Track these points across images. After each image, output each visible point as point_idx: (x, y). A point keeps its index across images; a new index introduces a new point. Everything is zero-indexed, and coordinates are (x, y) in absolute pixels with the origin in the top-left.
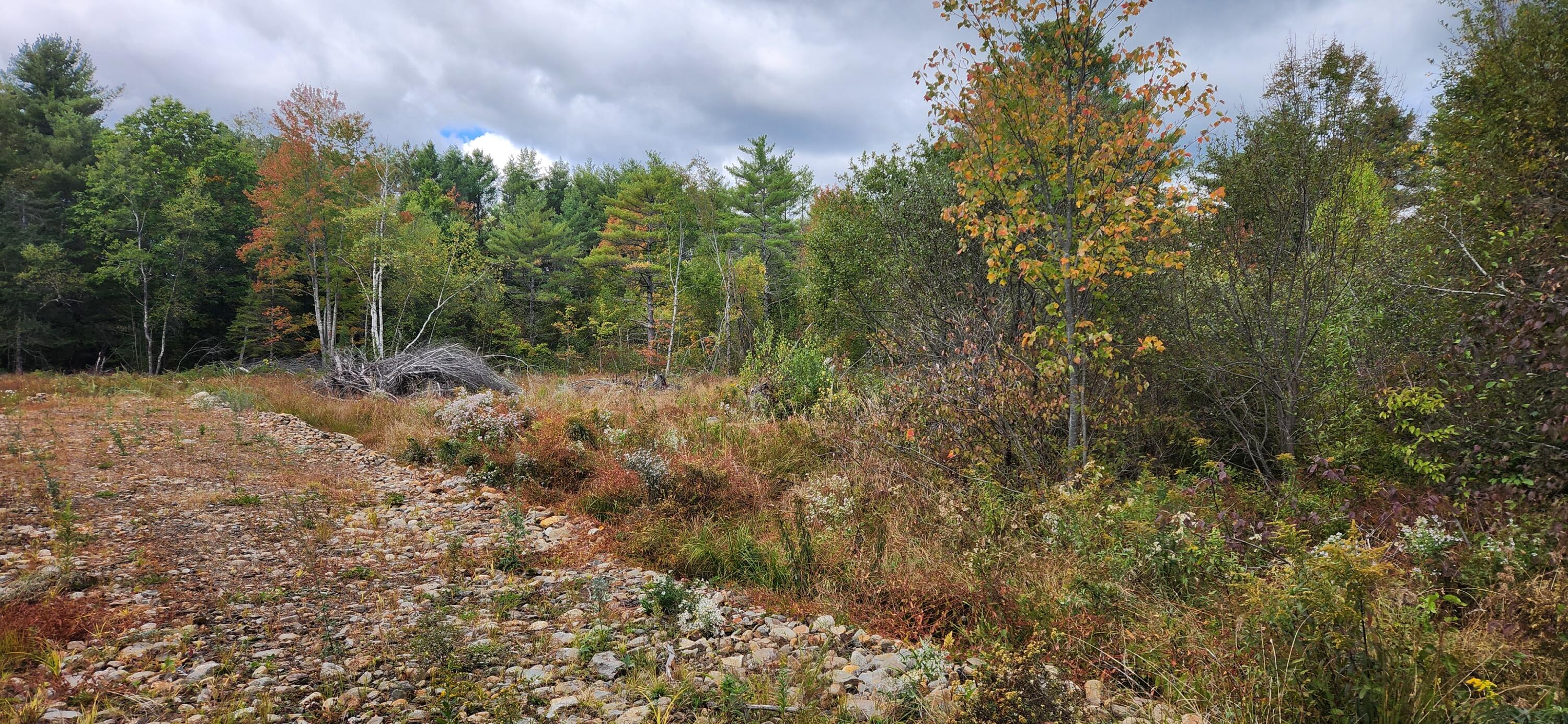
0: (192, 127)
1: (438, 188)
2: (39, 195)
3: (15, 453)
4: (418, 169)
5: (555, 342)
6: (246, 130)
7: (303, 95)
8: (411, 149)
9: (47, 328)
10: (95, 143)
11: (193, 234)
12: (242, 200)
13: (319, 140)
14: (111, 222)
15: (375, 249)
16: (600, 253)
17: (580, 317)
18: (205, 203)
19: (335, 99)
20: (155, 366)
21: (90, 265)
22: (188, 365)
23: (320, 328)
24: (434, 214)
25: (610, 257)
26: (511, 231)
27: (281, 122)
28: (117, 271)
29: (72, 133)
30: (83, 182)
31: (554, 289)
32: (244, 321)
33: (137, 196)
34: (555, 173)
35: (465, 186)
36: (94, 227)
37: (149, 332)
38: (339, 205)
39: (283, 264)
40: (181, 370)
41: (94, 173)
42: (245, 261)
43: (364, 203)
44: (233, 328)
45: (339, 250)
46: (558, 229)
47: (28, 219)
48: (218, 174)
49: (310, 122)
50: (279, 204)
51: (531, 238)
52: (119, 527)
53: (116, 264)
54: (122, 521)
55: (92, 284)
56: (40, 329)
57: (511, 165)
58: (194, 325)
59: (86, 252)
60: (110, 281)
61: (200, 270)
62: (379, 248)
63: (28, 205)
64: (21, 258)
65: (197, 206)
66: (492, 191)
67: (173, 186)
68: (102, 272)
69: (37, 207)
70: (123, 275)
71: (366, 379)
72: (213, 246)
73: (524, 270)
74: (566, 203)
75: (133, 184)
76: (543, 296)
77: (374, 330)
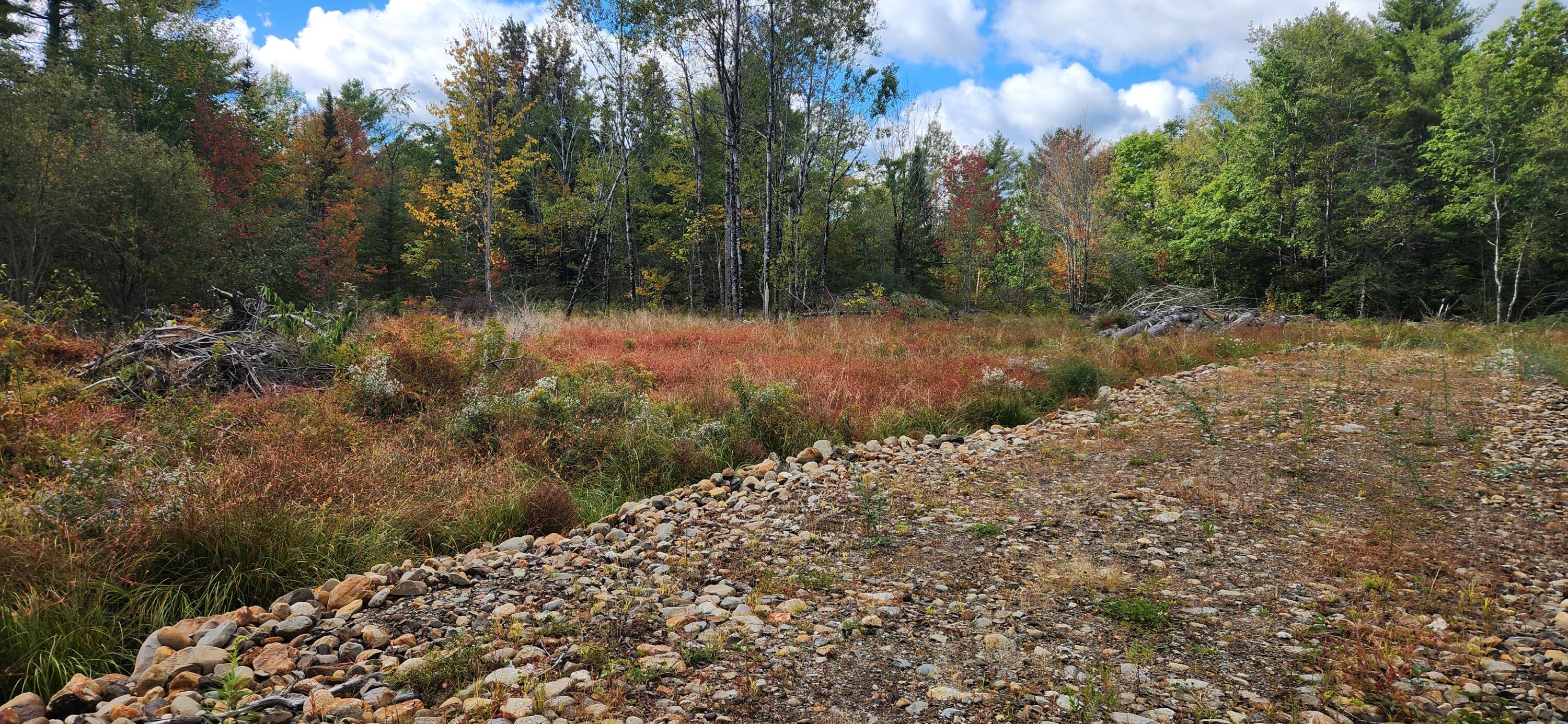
9: (1390, 274)
10: (1457, 68)
11: (1558, 156)
14: (1463, 154)
20: (1504, 315)
22: (1530, 314)
28: (1466, 209)
29: (1434, 64)
30: (1439, 114)
33: (1495, 120)
36: (1446, 162)
37: (1499, 275)
40: (1524, 320)
41: (1450, 102)
47: (1379, 162)
53: (1465, 200)
55: (1438, 226)
56: (1385, 275)
59: (1434, 190)
60: (1459, 224)
63: (1379, 147)
64: (1368, 202)
67: (1538, 103)
68: (1448, 213)
69: (1390, 148)
70: (1472, 213)
75: (1490, 108)
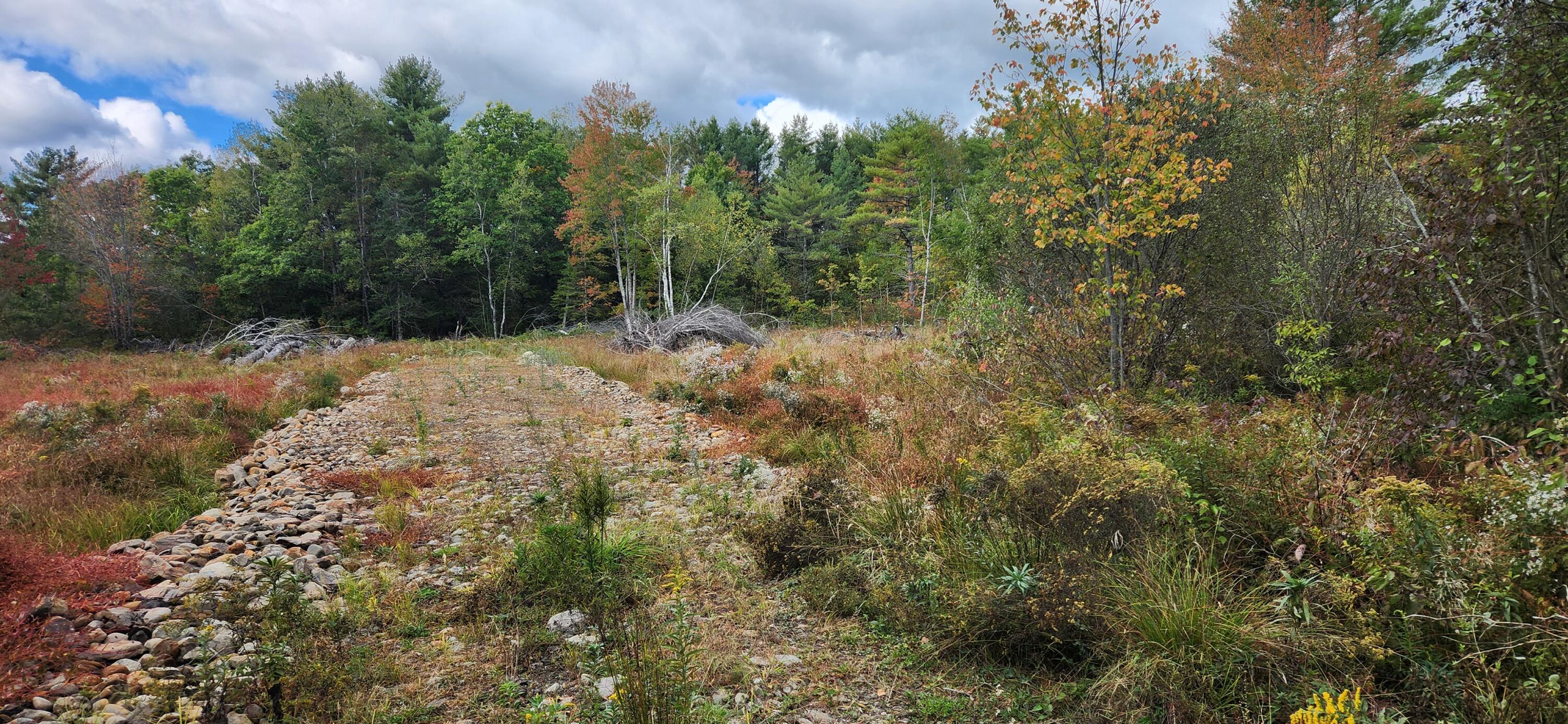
0: (518, 126)
1: (721, 159)
2: (408, 193)
3: (397, 396)
4: (704, 143)
5: (822, 298)
6: (560, 122)
7: (602, 90)
8: (697, 126)
9: (418, 303)
10: (447, 145)
11: (522, 219)
12: (558, 186)
13: (618, 128)
14: (461, 212)
15: (663, 221)
16: (861, 212)
17: (842, 275)
18: (529, 191)
19: (627, 91)
20: (499, 331)
21: (447, 248)
22: (522, 330)
23: (623, 294)
24: (717, 184)
25: (871, 215)
26: (784, 195)
27: (584, 116)
28: (467, 253)
29: (429, 138)
30: (439, 180)
31: (824, 247)
32: (564, 290)
33: (479, 189)
34: (825, 135)
35: (745, 155)
36: (449, 217)
37: (493, 303)
38: (634, 185)
39: (591, 240)
40: (517, 334)
41: (447, 171)
42: (561, 239)
43: (652, 182)
44: (556, 298)
45: (635, 225)
46: (827, 190)
47: (401, 213)
48: (539, 164)
49: (608, 114)
50: (586, 188)
51: (802, 201)
52: (455, 437)
53: (466, 246)
54: (458, 434)
55: (449, 265)
56: (414, 304)
57: (785, 131)
58: (526, 295)
59: (444, 238)
60: (462, 262)
61: (528, 249)
62: (666, 221)
63: (399, 202)
64: (397, 246)
65: (524, 194)
66: (769, 157)
67: (505, 178)
68: (456, 254)
69: (406, 203)
70: (472, 256)
71: (649, 337)
72: (537, 227)
73: (797, 231)
74: (836, 164)
75: (475, 179)
76: (814, 255)
77: (666, 294)
